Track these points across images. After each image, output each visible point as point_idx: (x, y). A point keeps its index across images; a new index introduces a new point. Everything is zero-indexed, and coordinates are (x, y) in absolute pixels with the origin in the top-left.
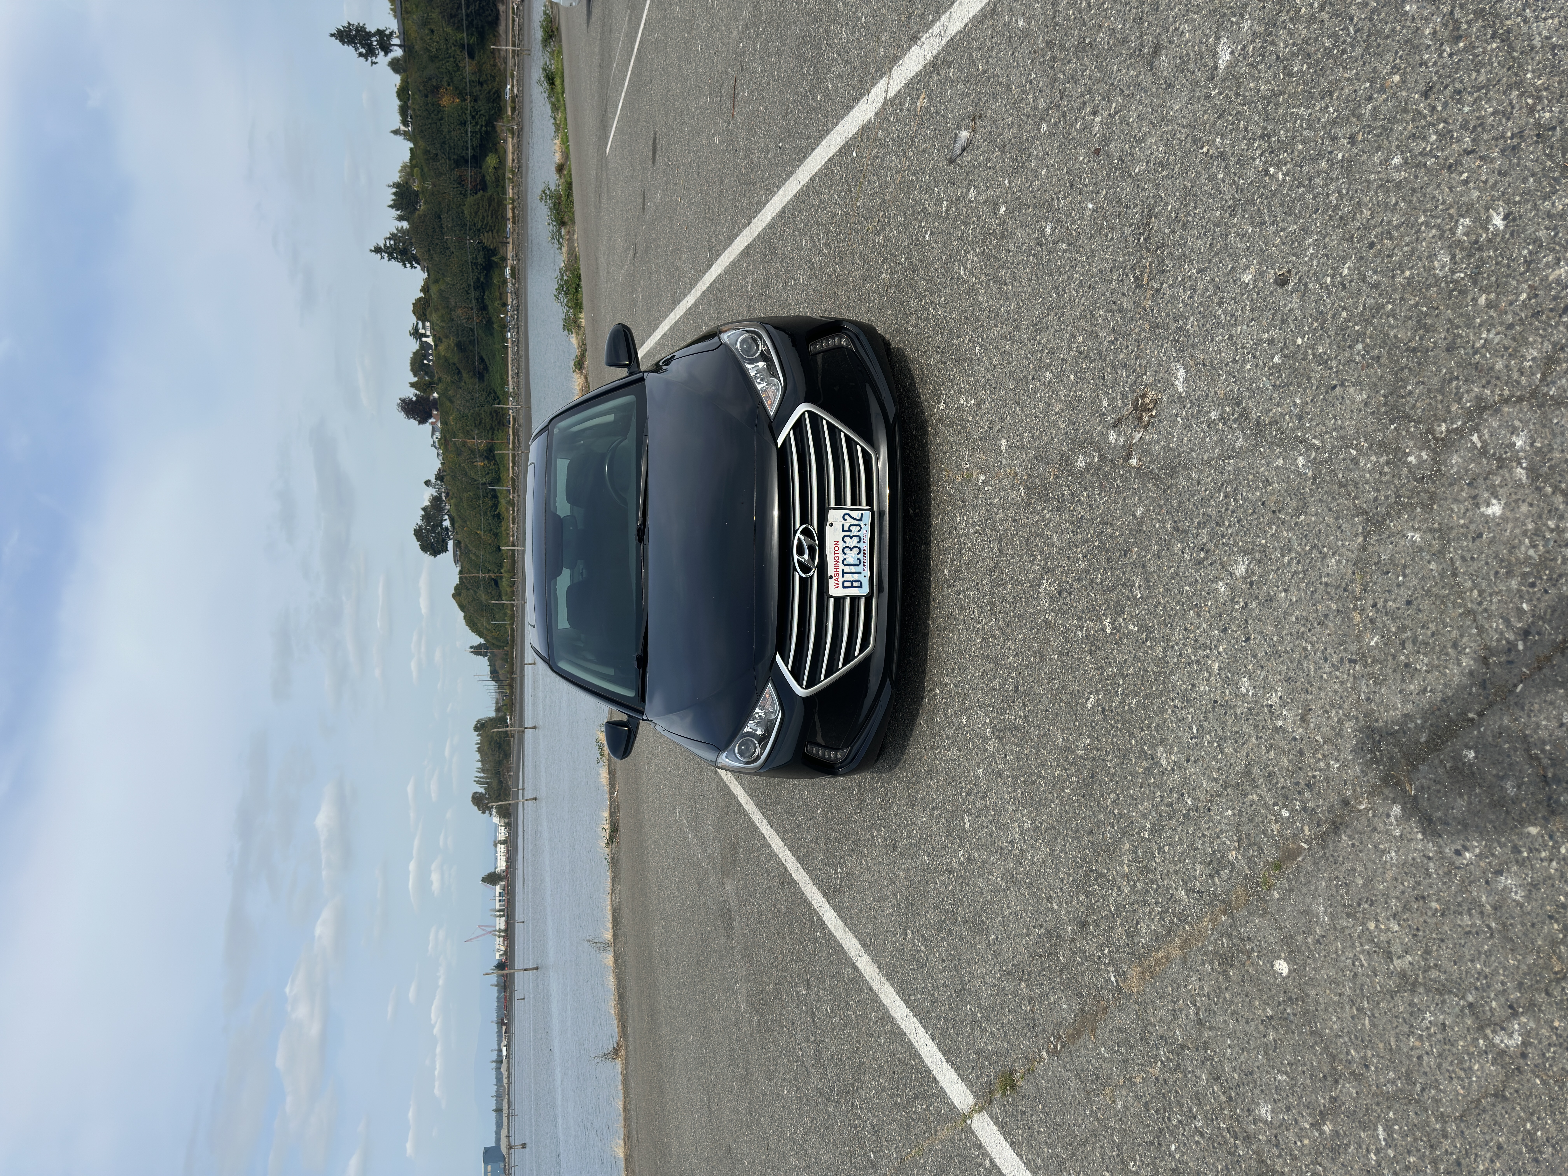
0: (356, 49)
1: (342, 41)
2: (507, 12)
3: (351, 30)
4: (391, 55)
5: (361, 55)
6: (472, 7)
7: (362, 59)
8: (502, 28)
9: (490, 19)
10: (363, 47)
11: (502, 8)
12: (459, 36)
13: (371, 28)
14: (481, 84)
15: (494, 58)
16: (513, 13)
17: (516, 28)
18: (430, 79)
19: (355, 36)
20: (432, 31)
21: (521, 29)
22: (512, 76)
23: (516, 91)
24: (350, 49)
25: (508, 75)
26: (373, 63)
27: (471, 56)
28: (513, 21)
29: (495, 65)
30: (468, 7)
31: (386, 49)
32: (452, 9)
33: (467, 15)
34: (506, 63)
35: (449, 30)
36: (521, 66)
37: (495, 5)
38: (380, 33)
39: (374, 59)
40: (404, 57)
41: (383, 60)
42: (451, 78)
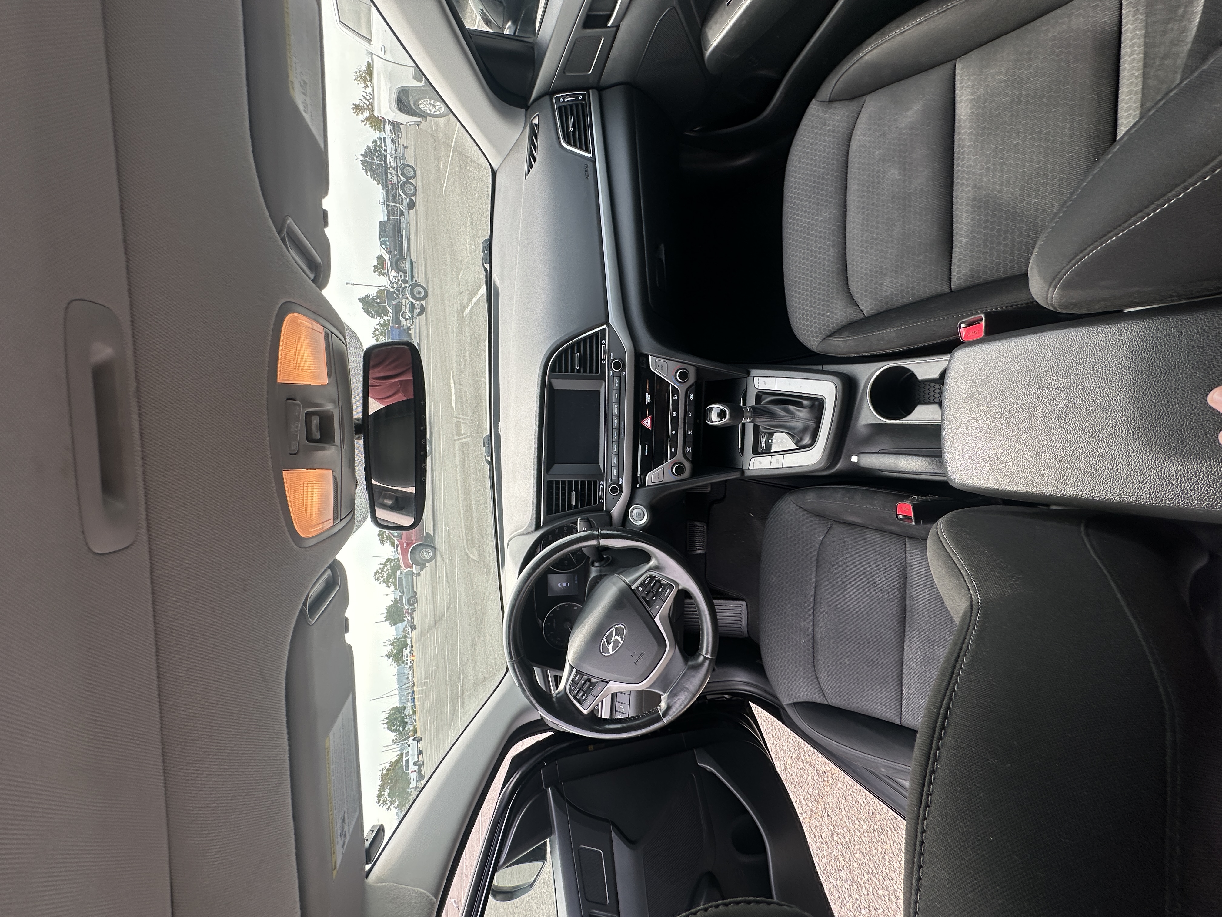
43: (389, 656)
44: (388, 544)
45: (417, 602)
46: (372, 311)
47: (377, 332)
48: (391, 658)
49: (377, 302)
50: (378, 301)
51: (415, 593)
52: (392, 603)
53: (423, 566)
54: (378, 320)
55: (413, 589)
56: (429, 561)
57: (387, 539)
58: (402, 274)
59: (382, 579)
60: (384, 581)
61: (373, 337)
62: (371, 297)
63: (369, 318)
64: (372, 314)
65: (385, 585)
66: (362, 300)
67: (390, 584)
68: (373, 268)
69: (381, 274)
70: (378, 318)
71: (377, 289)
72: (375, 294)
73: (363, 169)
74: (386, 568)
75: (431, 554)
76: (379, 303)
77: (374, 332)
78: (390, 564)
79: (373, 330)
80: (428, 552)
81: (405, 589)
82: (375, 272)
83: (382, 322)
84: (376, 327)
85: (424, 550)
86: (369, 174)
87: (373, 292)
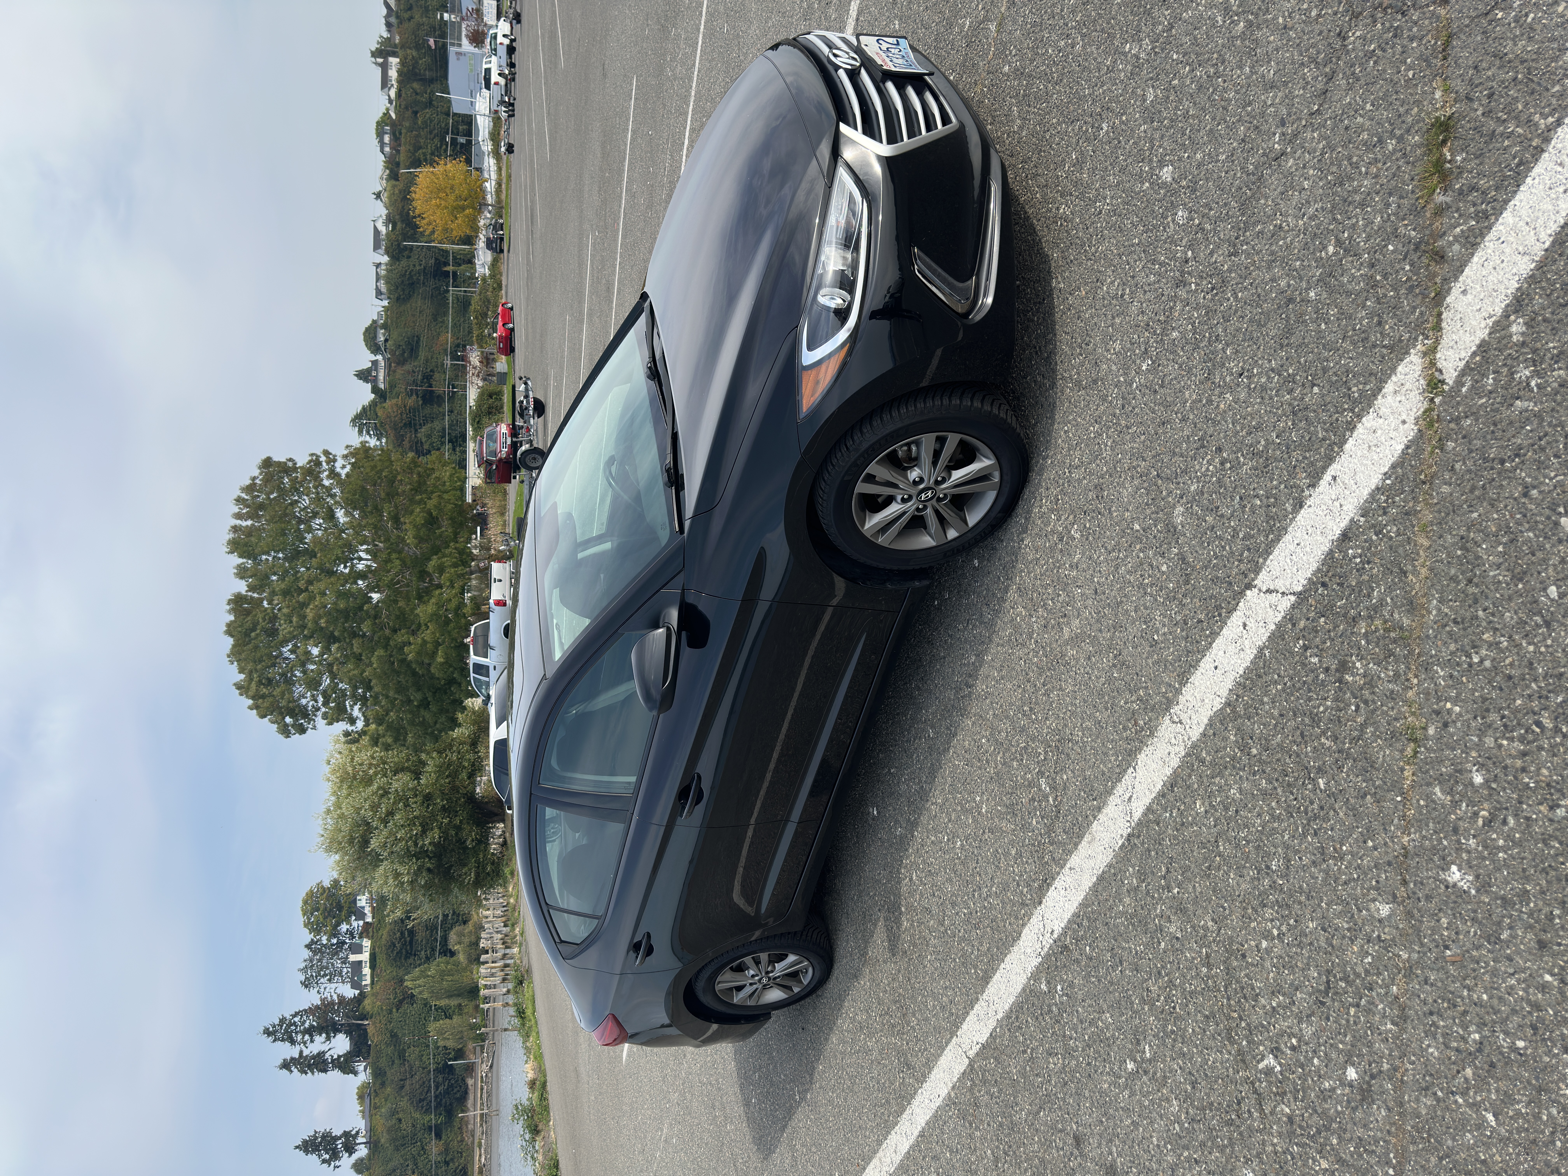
0: (319, 1156)
1: (307, 1152)
2: (475, 1083)
3: (316, 1138)
4: (355, 1156)
5: (324, 1161)
6: (441, 1088)
7: (325, 1165)
8: (470, 1103)
9: (458, 1095)
10: (327, 1153)
11: (470, 1082)
12: (427, 1118)
13: (337, 1132)
14: (447, 1163)
15: (462, 1133)
16: (482, 1082)
17: (485, 1095)
18: (394, 1170)
19: (320, 1143)
20: (400, 1120)
21: (489, 1095)
22: (480, 1146)
23: (483, 1160)
24: (313, 1158)
25: (476, 1144)
26: (336, 1167)
27: (438, 1136)
28: (482, 1089)
29: (462, 1141)
30: (437, 1087)
31: (350, 1149)
32: (421, 1094)
33: (436, 1097)
34: (473, 1136)
35: (417, 1115)
36: (487, 1133)
37: (463, 1080)
38: (346, 1134)
39: (337, 1163)
40: (369, 1155)
41: (347, 1161)
42: (416, 1164)
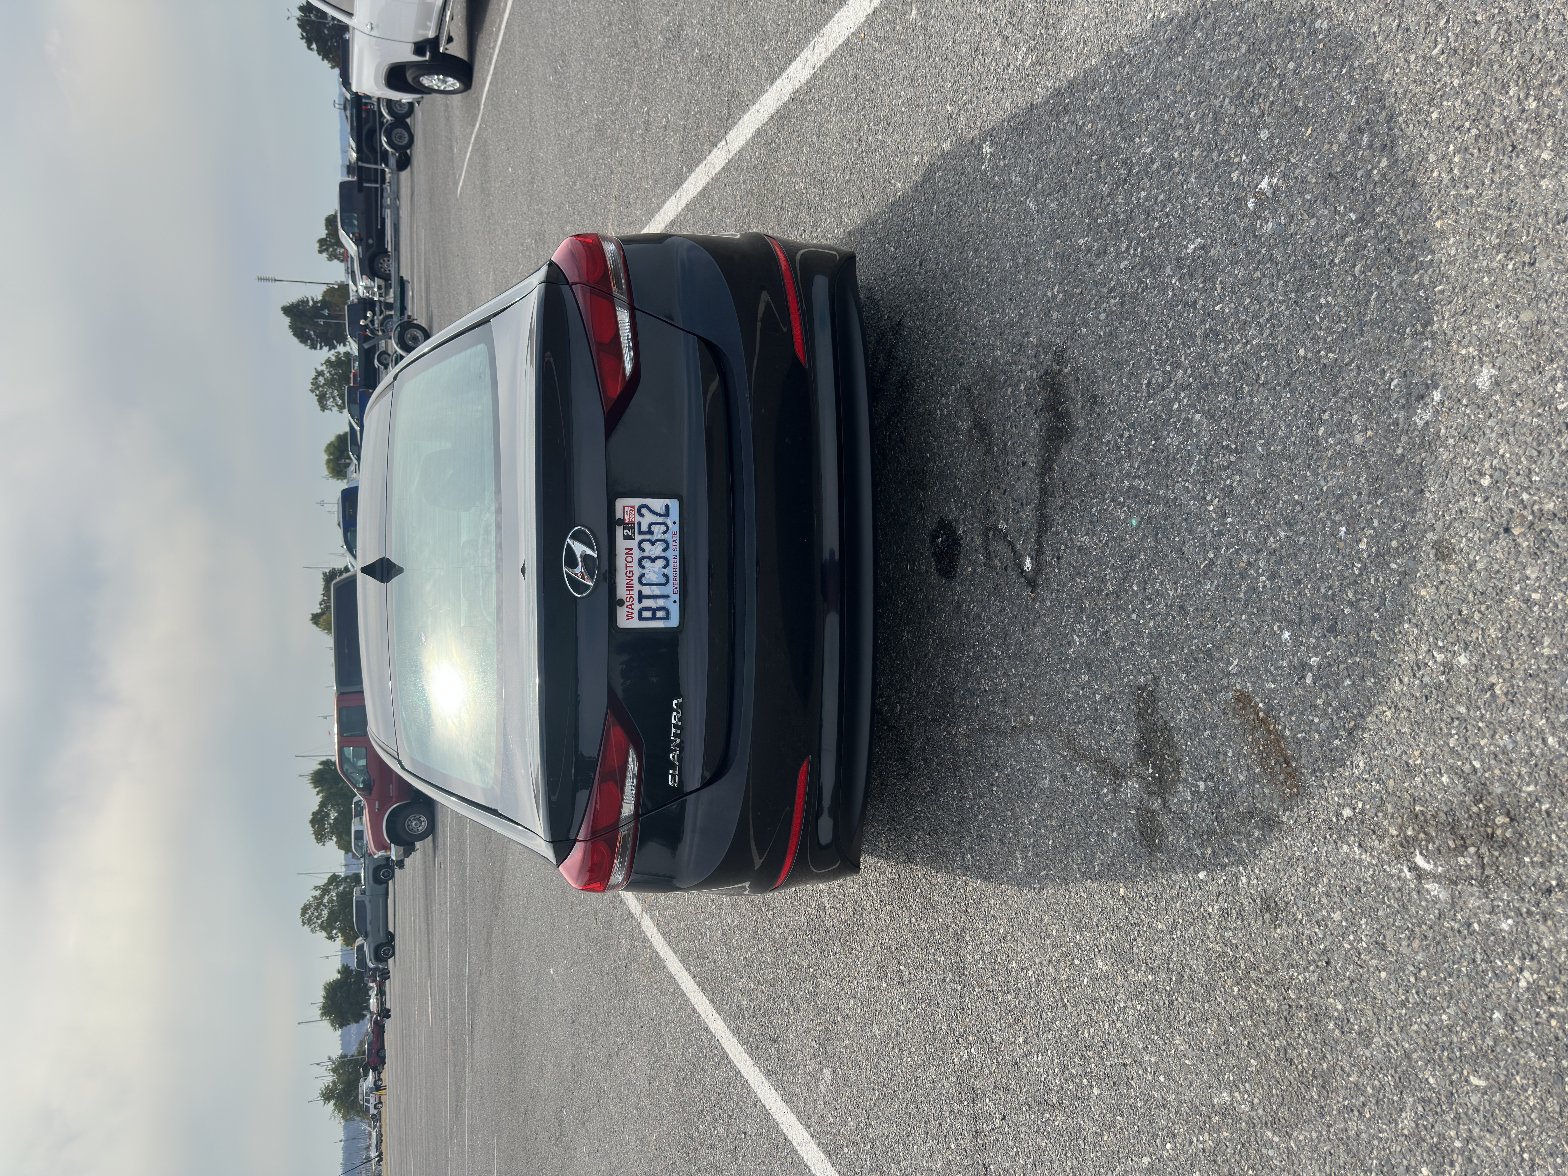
43: (327, 1095)
44: (332, 844)
45: (393, 954)
46: (312, 333)
47: (321, 380)
48: (332, 1102)
49: (324, 317)
50: (326, 312)
51: (391, 937)
52: (339, 976)
53: (409, 848)
54: (325, 353)
55: (387, 928)
56: (422, 837)
57: (332, 833)
58: (382, 283)
59: (319, 921)
60: (322, 927)
61: (312, 391)
62: (311, 303)
63: (304, 349)
64: (312, 340)
65: (324, 934)
66: (288, 310)
67: (334, 932)
68: (318, 245)
69: (332, 256)
70: (326, 349)
71: (324, 288)
72: (320, 298)
73: (303, 38)
74: (327, 897)
75: (425, 824)
76: (330, 317)
77: (316, 378)
78: (337, 886)
79: (314, 374)
80: (419, 820)
81: (369, 928)
82: (320, 252)
83: (333, 359)
84: (320, 368)
85: (411, 817)
86: (314, 46)
87: (316, 293)
